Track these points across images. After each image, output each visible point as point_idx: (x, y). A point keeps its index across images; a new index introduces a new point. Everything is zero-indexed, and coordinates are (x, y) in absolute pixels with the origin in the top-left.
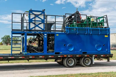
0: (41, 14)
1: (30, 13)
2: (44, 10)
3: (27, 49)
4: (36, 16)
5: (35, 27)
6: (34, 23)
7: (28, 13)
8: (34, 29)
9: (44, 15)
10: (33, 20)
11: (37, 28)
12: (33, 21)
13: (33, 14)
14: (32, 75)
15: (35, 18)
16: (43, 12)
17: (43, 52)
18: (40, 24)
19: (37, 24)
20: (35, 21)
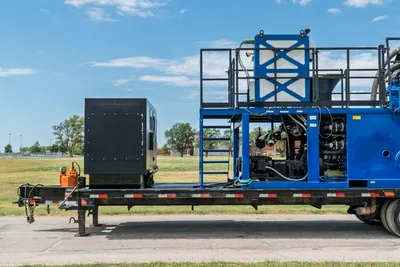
0: (294, 48)
1: (257, 45)
2: (308, 31)
3: (251, 170)
4: (280, 53)
5: (274, 93)
6: (273, 80)
7: (252, 46)
8: (272, 99)
9: (307, 50)
10: (269, 67)
11: (283, 97)
12: (271, 71)
13: (269, 48)
14: (271, 256)
15: (274, 61)
16: (303, 38)
17: (306, 180)
18: (294, 80)
19: (282, 82)
20: (275, 71)
